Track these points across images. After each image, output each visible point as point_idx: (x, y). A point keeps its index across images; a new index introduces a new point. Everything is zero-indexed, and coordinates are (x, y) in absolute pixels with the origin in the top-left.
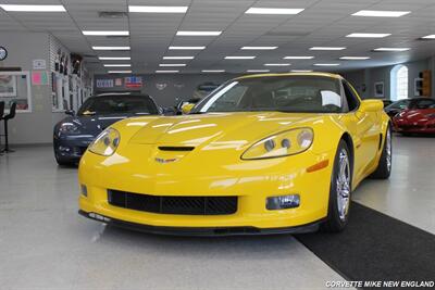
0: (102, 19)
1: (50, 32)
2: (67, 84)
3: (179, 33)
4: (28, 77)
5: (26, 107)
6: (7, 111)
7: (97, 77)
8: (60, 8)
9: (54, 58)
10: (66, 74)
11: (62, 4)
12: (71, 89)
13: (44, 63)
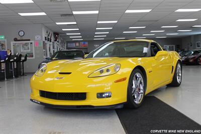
0: (63, 17)
1: (42, 24)
2: (52, 46)
3: (98, 22)
4: (33, 44)
5: (32, 56)
6: (23, 58)
7: (68, 42)
8: (43, 14)
9: (44, 35)
10: (51, 41)
11: (44, 12)
12: (53, 48)
13: (40, 37)
